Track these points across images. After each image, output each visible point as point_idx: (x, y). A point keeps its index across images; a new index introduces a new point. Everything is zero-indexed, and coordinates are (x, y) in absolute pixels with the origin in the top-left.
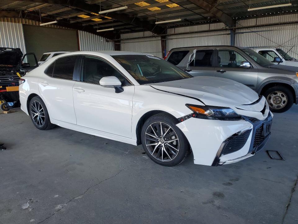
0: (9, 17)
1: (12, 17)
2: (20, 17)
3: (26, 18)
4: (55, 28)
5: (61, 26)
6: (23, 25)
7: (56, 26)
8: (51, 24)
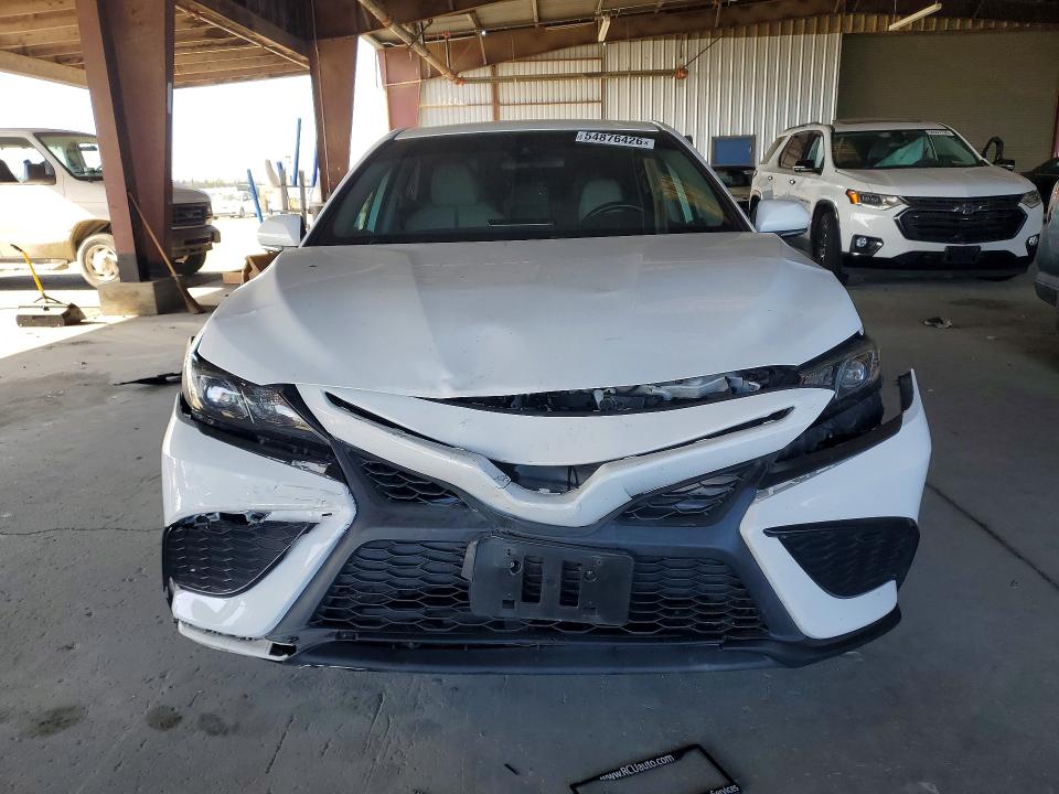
0: (802, 17)
1: (812, 16)
2: (840, 11)
3: (859, 11)
4: (968, 32)
5: (960, 16)
6: (845, 37)
7: (970, 21)
8: (928, 17)
